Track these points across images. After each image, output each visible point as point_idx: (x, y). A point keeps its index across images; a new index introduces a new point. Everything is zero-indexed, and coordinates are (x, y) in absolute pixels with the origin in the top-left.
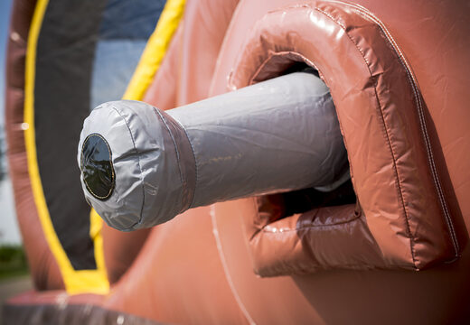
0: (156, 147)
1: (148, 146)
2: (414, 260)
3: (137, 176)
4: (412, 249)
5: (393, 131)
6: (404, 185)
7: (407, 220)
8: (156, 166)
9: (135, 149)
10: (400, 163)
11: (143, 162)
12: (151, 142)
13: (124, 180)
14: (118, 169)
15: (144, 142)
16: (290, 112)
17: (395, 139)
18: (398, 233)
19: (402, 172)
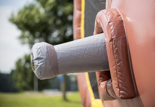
0: (43, 57)
1: (42, 57)
2: (119, 96)
3: (38, 65)
4: (119, 92)
5: (117, 55)
6: (118, 72)
7: (119, 83)
8: (43, 62)
9: (38, 57)
10: (117, 66)
11: (40, 61)
12: (42, 56)
13: (36, 65)
14: (35, 62)
15: (41, 56)
16: (93, 47)
17: (116, 58)
18: (116, 87)
19: (118, 68)
